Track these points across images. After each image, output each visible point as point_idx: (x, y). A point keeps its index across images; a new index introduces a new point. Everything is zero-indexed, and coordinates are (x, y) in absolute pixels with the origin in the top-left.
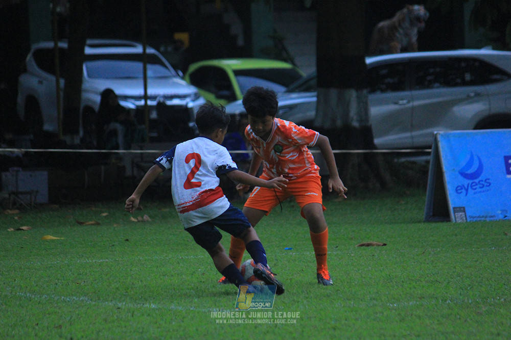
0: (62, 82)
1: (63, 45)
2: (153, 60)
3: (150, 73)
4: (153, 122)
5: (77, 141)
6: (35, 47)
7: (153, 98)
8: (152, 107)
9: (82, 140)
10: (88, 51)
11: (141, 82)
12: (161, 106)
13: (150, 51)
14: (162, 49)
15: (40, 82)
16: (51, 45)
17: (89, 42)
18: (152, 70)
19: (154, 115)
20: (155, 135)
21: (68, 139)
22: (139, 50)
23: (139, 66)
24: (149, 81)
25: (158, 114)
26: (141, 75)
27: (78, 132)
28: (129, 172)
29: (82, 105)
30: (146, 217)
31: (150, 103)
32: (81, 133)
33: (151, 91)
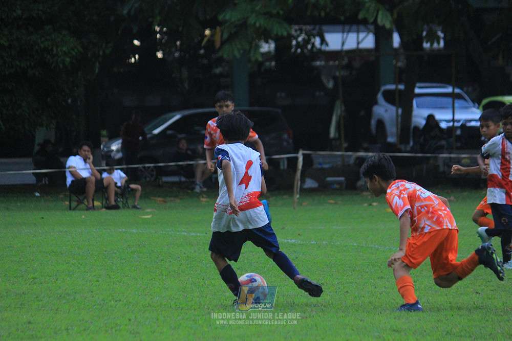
0: (400, 111)
1: (401, 87)
2: (459, 96)
3: (456, 105)
4: (458, 136)
5: (408, 148)
6: (383, 88)
7: (458, 121)
8: (457, 128)
9: (412, 148)
10: (417, 91)
11: (451, 111)
12: (463, 127)
13: (457, 91)
14: (465, 89)
15: (386, 111)
16: (392, 87)
17: (418, 85)
18: (458, 103)
19: (459, 132)
20: (459, 145)
21: (403, 147)
22: (449, 90)
23: (449, 100)
24: (456, 111)
25: (462, 131)
26: (451, 106)
27: (409, 143)
28: (441, 169)
29: (413, 125)
30: (452, 198)
31: (456, 124)
32: (411, 144)
33: (457, 117)
